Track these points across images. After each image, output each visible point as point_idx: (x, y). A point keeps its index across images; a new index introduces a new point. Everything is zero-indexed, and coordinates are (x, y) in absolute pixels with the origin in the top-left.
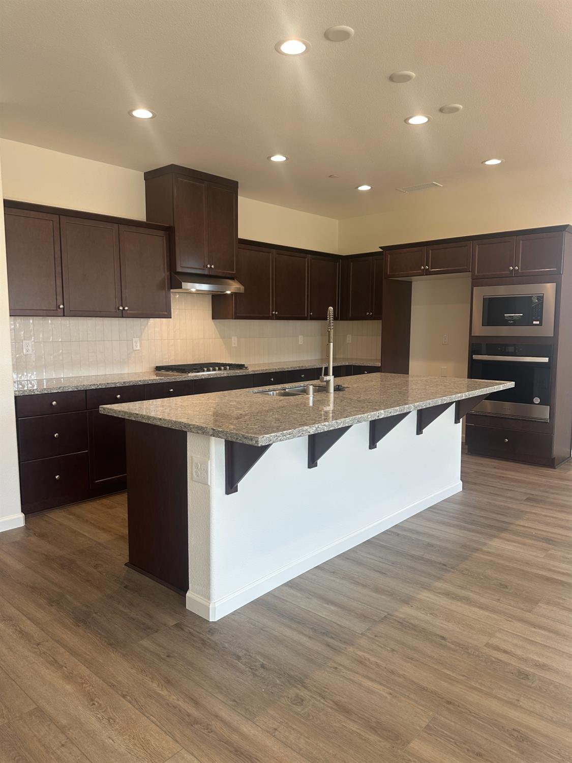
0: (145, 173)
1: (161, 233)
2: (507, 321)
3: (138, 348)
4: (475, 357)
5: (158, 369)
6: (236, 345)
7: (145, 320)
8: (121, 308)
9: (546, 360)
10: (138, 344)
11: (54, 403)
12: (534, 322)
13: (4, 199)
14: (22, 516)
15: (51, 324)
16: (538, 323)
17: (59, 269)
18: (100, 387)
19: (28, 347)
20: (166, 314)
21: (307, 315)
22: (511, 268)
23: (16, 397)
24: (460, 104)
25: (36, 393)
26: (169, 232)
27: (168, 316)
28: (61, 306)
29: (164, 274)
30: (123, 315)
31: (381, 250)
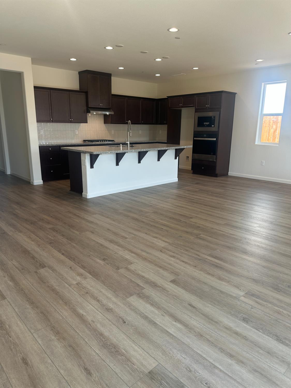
0: (79, 72)
1: (84, 94)
2: (204, 125)
3: (77, 133)
4: (195, 139)
5: (84, 141)
6: (113, 133)
7: (80, 124)
8: (70, 120)
9: (215, 139)
10: (77, 132)
11: (50, 149)
12: (212, 126)
13: (34, 86)
14: (42, 181)
15: (49, 125)
16: (213, 126)
17: (50, 108)
18: (64, 145)
19: (42, 132)
20: (86, 122)
21: (141, 122)
22: (206, 106)
23: (39, 147)
24: (168, 56)
25: (45, 146)
26: (86, 93)
27: (87, 122)
28: (52, 119)
29: (85, 108)
30: (71, 122)
31: (167, 97)
